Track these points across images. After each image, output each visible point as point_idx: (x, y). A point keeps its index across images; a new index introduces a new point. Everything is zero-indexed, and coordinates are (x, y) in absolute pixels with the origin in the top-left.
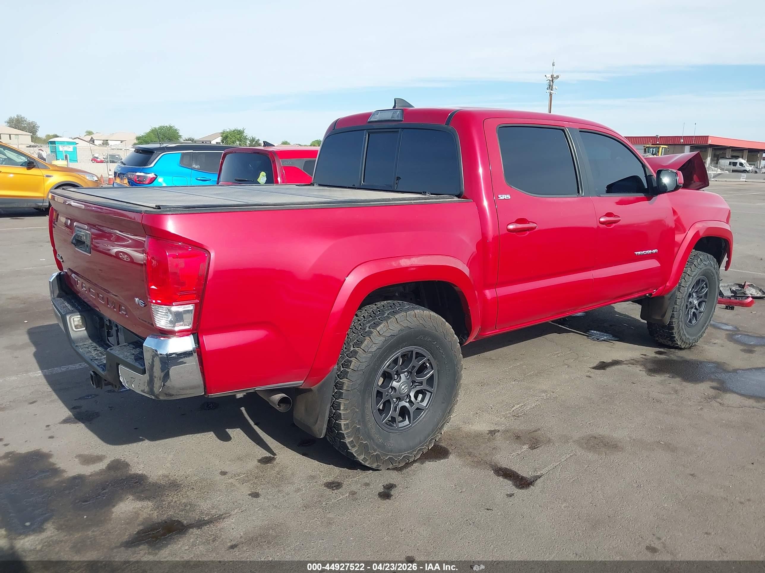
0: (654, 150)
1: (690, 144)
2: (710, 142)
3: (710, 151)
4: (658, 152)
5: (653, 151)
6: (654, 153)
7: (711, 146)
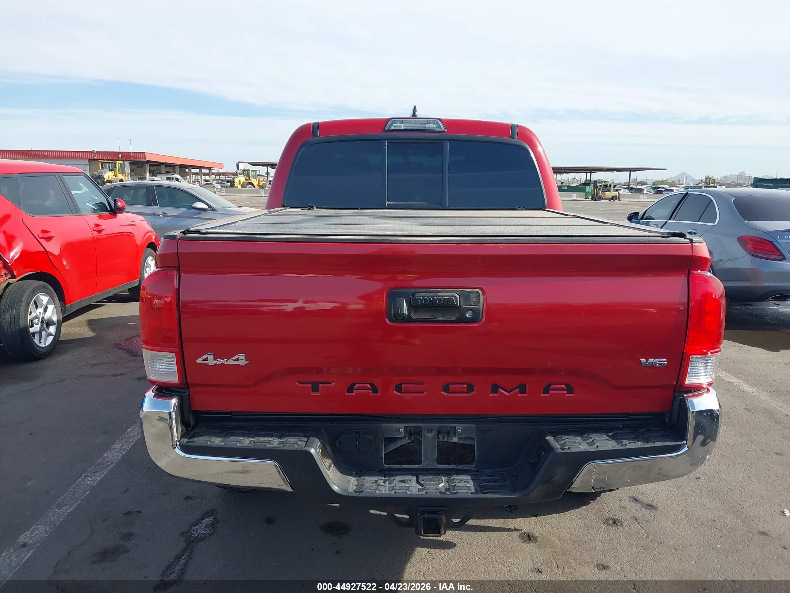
0: (110, 165)
1: (129, 160)
2: (147, 158)
3: (147, 167)
4: (115, 167)
5: (109, 167)
6: (111, 169)
7: (148, 162)
